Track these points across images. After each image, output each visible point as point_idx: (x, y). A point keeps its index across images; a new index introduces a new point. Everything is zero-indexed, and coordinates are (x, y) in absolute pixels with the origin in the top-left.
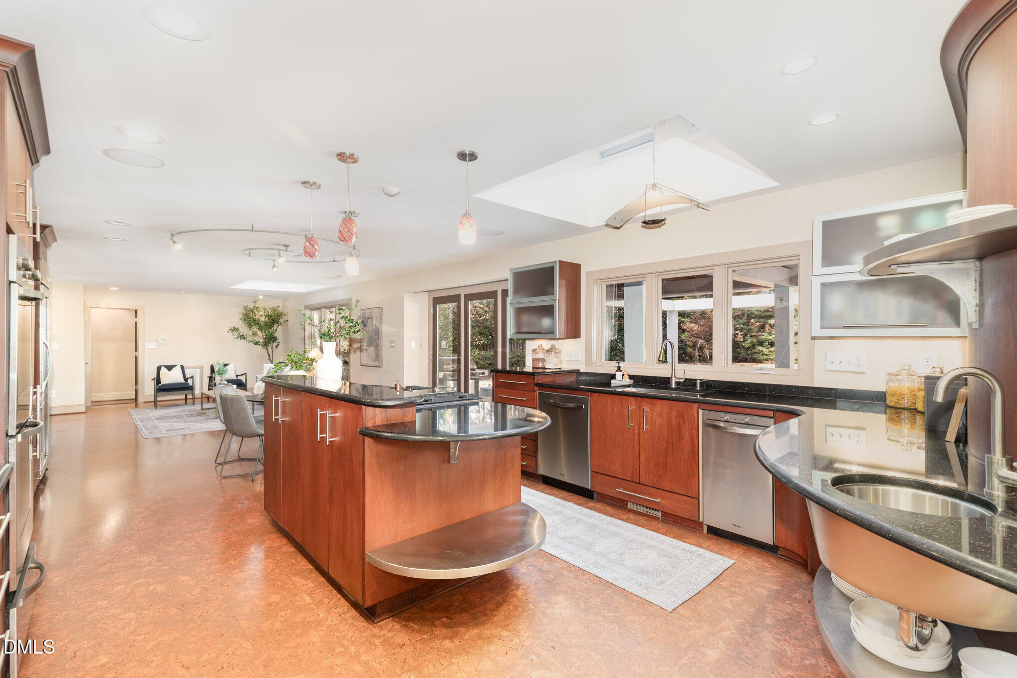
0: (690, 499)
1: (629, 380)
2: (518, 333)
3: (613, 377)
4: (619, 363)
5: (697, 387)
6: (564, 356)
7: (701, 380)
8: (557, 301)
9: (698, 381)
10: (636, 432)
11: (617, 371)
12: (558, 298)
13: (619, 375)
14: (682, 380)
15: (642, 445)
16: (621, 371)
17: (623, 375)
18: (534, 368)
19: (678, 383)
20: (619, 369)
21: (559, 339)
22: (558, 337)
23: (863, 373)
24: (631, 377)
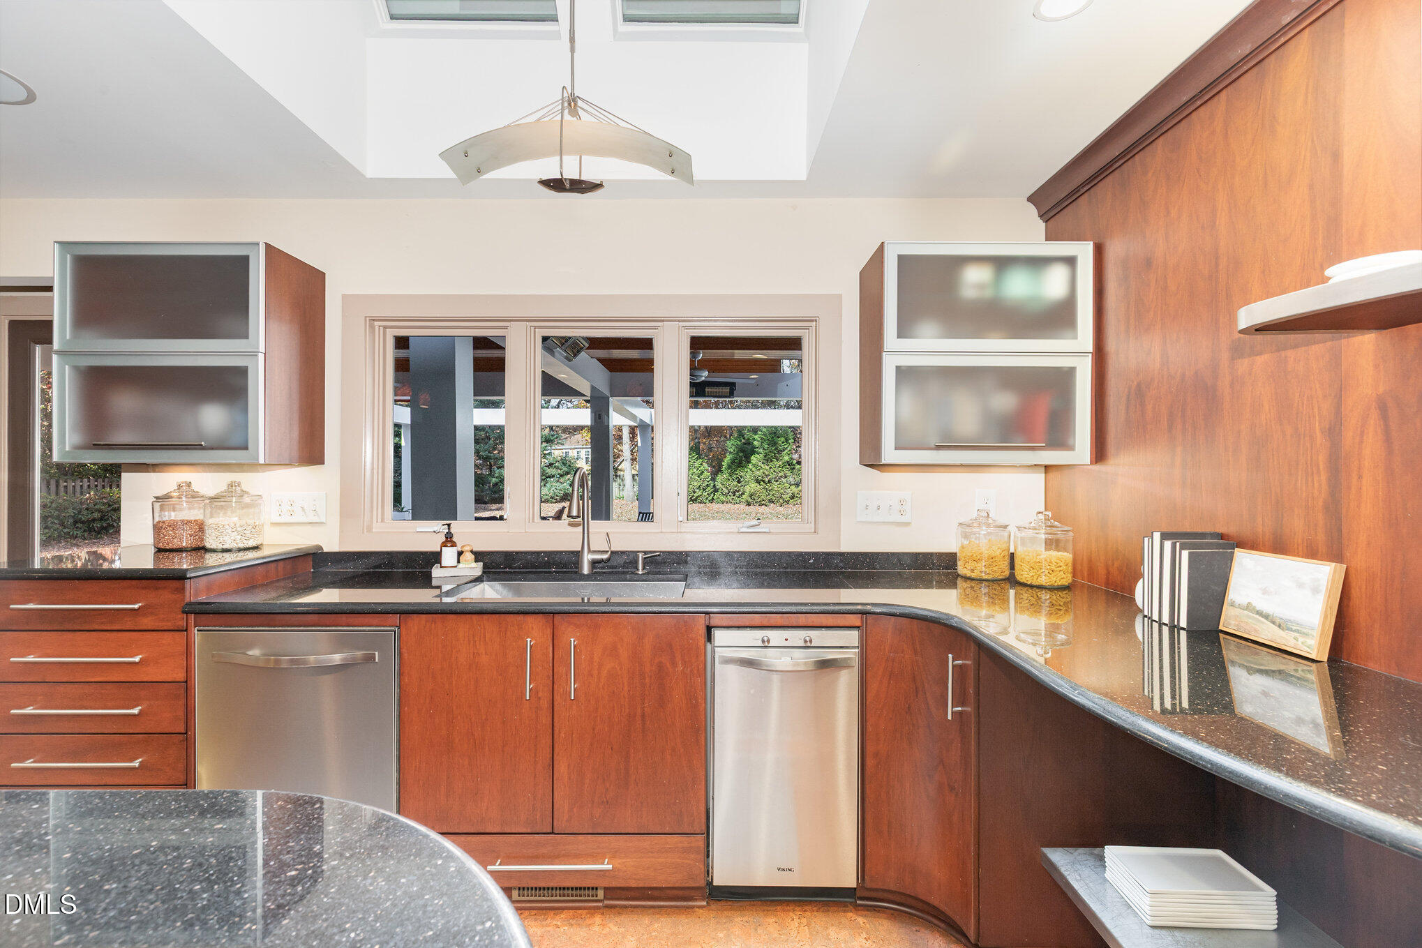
0: (684, 838)
1: (474, 565)
2: (97, 446)
3: (435, 558)
4: (449, 525)
5: (638, 570)
6: (269, 513)
7: (645, 553)
8: (261, 357)
9: (640, 555)
10: (545, 704)
11: (444, 545)
12: (262, 349)
13: (449, 555)
14: (605, 557)
15: (561, 735)
16: (454, 545)
17: (460, 554)
18: (160, 551)
19: (594, 563)
20: (449, 540)
21: (268, 465)
22: (261, 461)
23: (907, 524)
24: (478, 556)
